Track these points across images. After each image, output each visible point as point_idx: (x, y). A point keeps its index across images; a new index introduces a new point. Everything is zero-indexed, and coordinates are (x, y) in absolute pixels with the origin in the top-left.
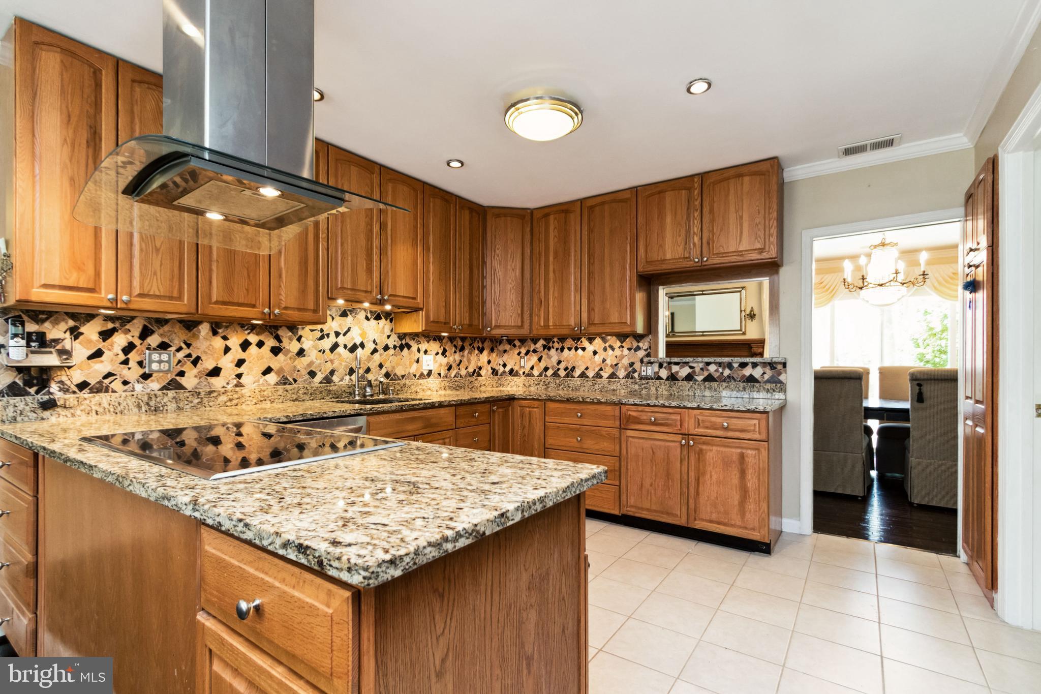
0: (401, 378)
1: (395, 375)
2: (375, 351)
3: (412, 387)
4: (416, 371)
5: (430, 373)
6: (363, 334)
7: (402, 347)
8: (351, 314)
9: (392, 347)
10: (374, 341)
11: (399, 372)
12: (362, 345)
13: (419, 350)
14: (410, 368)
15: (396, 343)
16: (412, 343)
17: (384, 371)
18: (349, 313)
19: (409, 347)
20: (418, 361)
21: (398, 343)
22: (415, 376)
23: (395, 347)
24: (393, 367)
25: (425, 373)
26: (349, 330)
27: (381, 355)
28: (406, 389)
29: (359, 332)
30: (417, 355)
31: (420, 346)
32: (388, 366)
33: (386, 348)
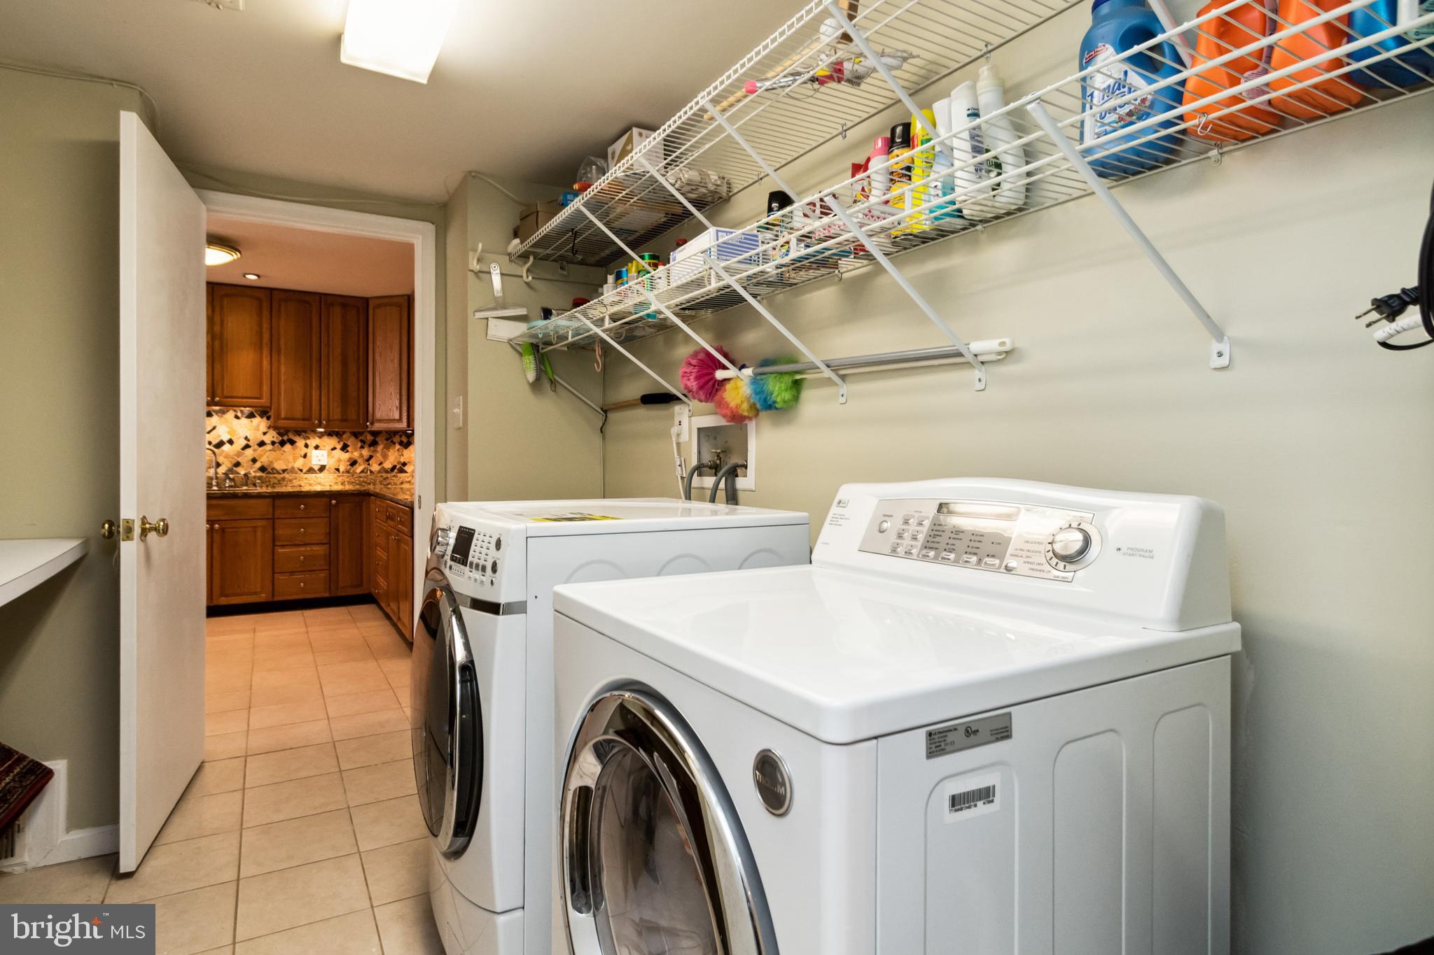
0: (281, 472)
1: (273, 469)
2: (247, 446)
3: (294, 481)
4: (303, 466)
5: (322, 468)
6: (232, 432)
7: (282, 443)
8: (217, 414)
9: (269, 442)
10: (246, 438)
11: (279, 466)
12: (231, 442)
13: (306, 446)
14: (295, 462)
15: (275, 440)
16: (296, 438)
17: (258, 465)
18: (214, 413)
19: (292, 442)
20: (305, 456)
21: (277, 438)
22: (301, 470)
23: (273, 443)
24: (272, 462)
25: (316, 468)
26: (214, 428)
27: (255, 450)
28: (285, 483)
29: (227, 429)
30: (304, 450)
31: (308, 442)
32: (263, 460)
33: (262, 444)
